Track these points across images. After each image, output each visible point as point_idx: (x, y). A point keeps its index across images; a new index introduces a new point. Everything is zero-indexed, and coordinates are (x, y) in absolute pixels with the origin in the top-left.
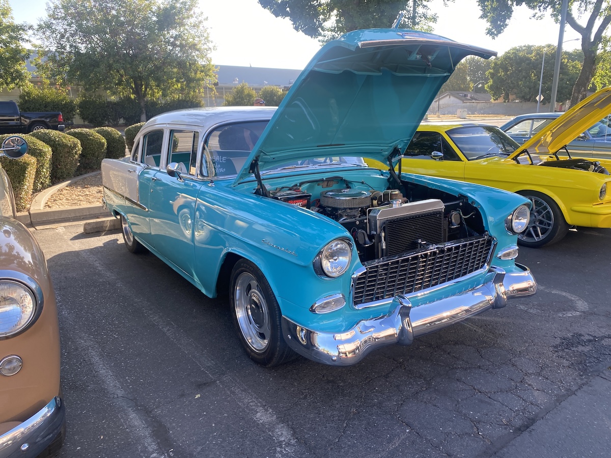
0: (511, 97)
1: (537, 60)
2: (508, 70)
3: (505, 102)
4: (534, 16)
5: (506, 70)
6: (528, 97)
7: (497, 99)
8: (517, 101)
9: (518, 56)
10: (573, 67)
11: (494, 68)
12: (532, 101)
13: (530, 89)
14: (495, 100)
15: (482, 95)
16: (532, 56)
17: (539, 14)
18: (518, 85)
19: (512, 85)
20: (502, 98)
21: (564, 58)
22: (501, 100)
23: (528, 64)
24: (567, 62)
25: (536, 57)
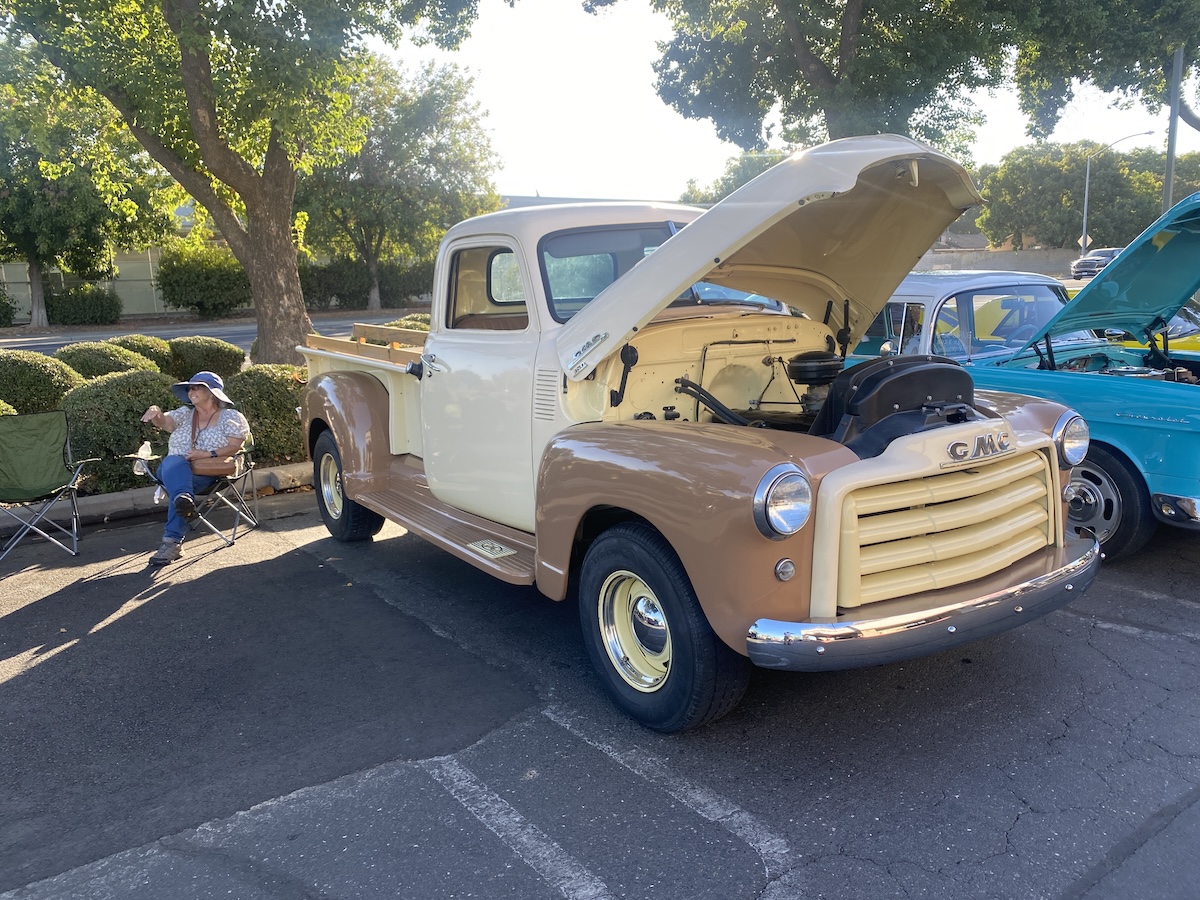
0: (1025, 240)
1: (1071, 171)
2: (1017, 191)
3: (1015, 249)
4: (1117, 103)
5: (1014, 191)
6: (1060, 240)
7: (999, 245)
8: (1036, 248)
9: (1036, 165)
10: (1141, 182)
11: (991, 187)
12: (1067, 248)
13: (1063, 224)
14: (995, 246)
15: (968, 238)
16: (1063, 164)
17: (1124, 100)
18: (1039, 219)
19: (1026, 218)
20: (1009, 242)
21: (1123, 167)
22: (1007, 246)
23: (1057, 179)
24: (1129, 174)
25: (1069, 165)
